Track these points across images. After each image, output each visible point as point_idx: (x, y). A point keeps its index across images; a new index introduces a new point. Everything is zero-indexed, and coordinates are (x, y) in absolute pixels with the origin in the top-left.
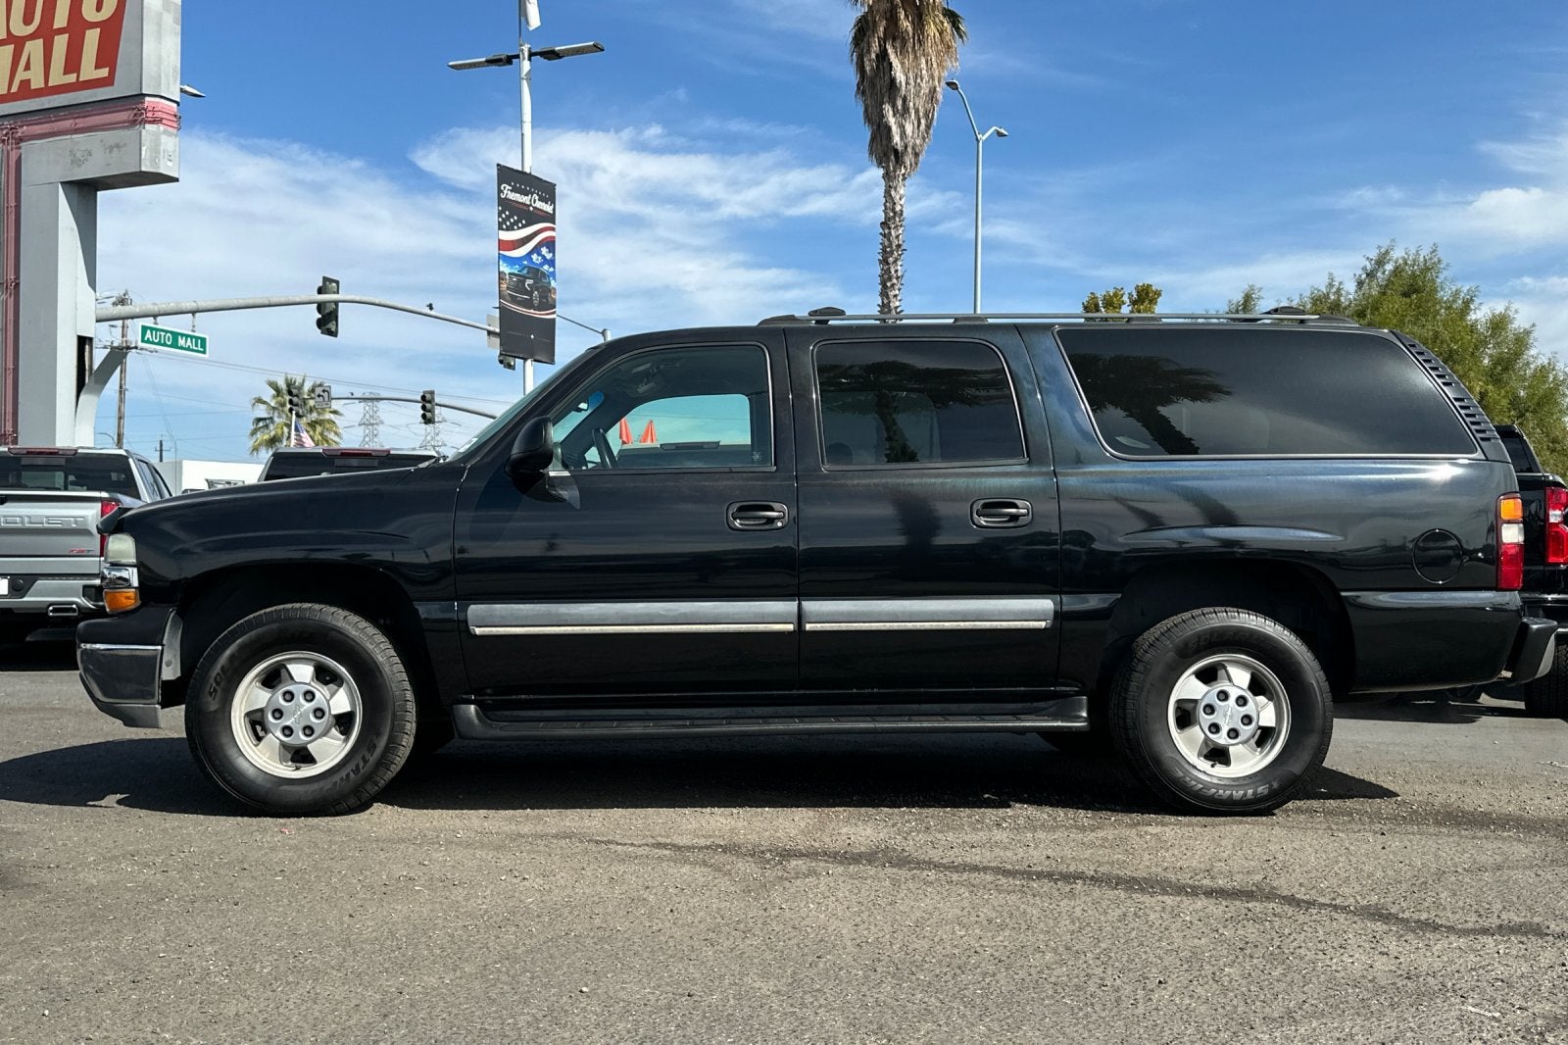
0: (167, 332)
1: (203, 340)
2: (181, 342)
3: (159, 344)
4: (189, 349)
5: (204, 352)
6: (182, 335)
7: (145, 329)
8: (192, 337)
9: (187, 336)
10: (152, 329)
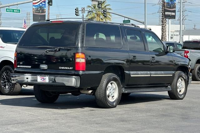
0: (11, 9)
1: (19, 10)
2: (15, 11)
3: (10, 12)
4: (16, 12)
5: (20, 12)
6: (15, 9)
7: (7, 9)
8: (17, 10)
9: (16, 10)
10: (8, 9)
